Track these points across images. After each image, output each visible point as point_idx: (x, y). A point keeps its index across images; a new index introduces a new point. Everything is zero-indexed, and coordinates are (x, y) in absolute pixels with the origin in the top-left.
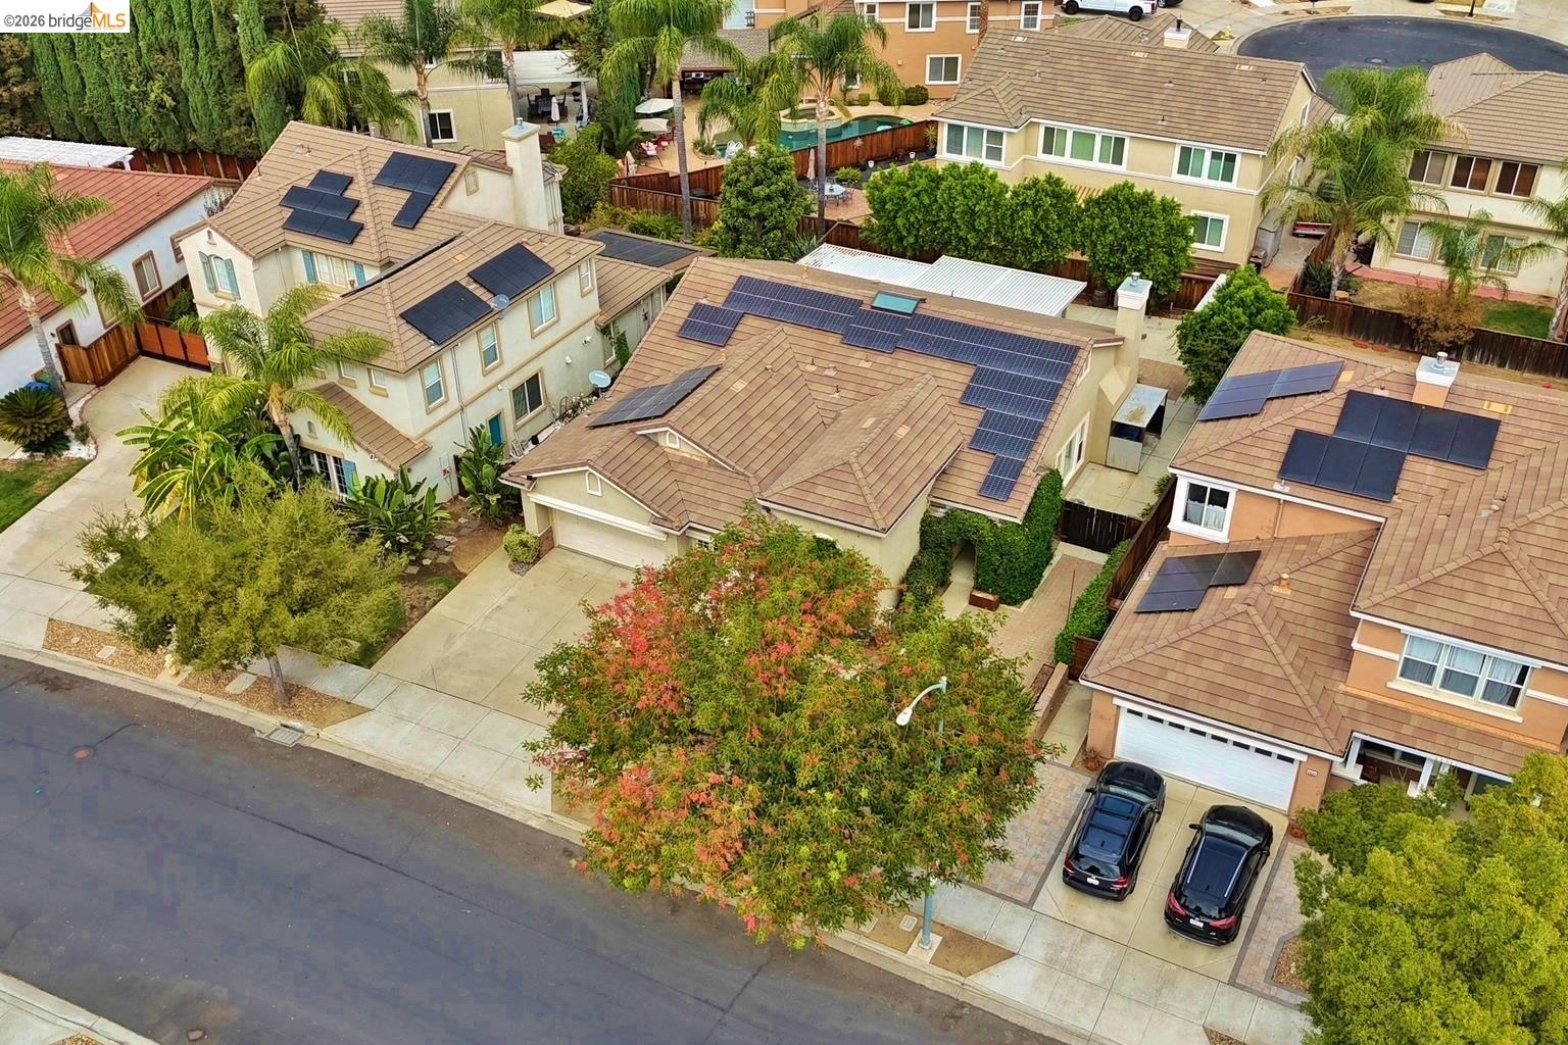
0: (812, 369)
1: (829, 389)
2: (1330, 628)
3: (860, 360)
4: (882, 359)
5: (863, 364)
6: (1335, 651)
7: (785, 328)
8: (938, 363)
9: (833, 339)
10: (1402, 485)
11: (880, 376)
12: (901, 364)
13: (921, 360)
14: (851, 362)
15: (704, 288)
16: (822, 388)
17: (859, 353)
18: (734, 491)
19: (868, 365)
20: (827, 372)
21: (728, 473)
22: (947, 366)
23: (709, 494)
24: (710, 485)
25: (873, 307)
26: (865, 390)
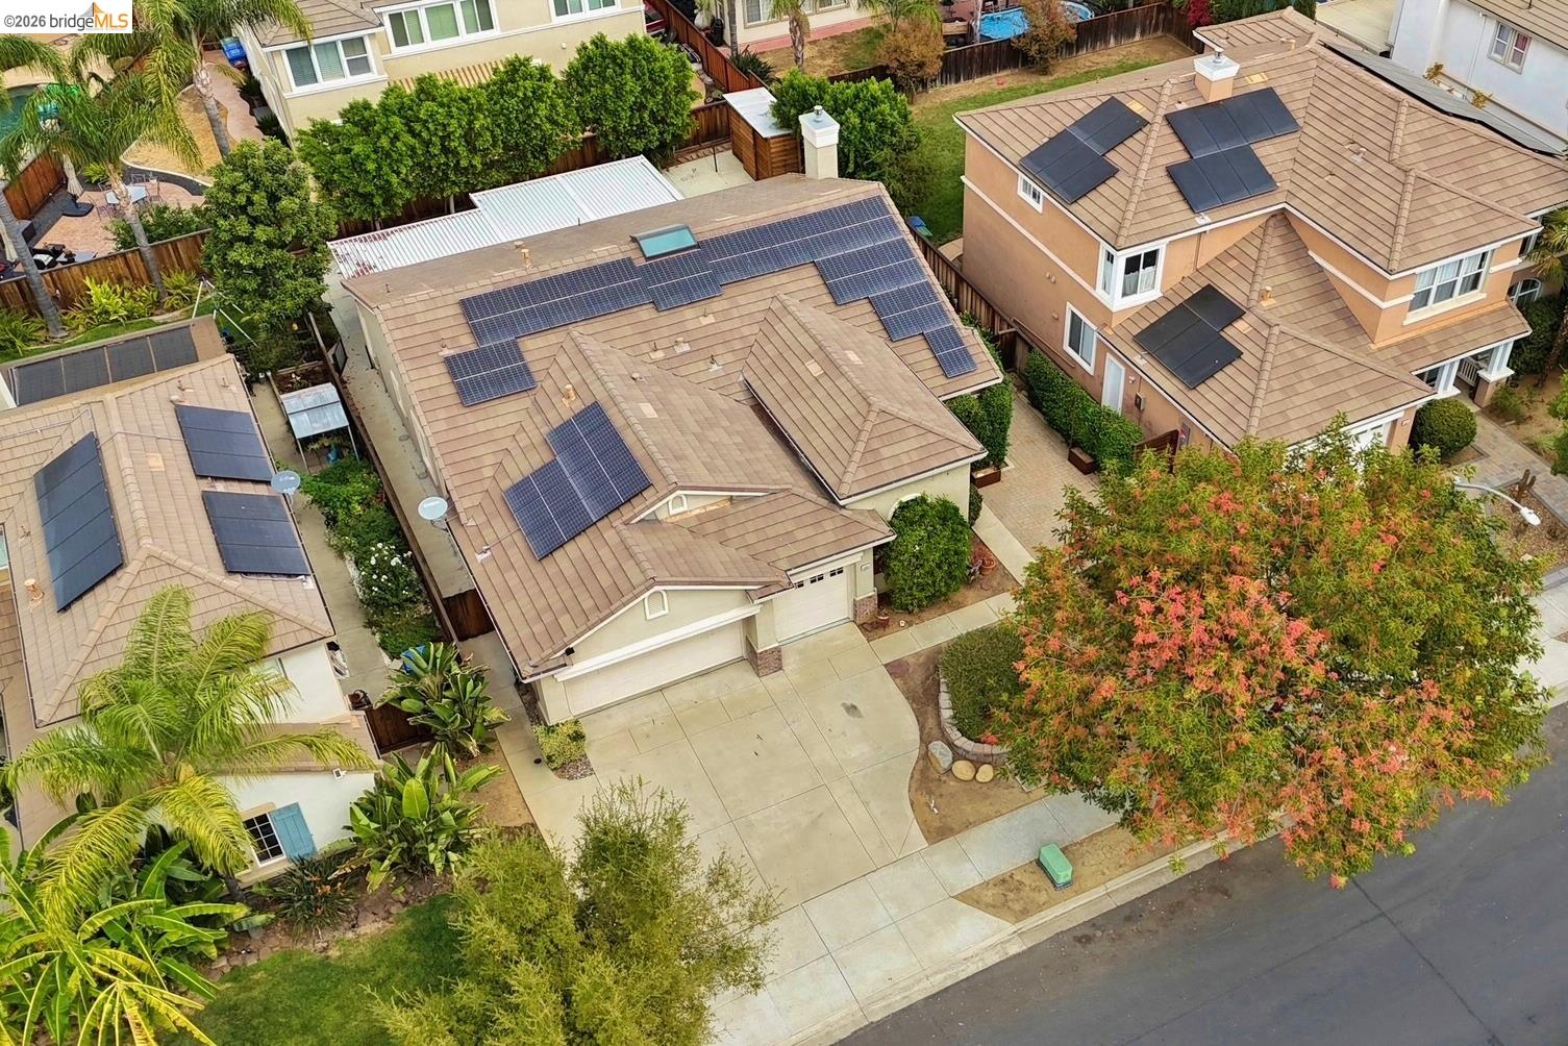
0: (659, 355)
1: (702, 366)
2: (1323, 309)
3: (697, 318)
4: (717, 305)
5: (705, 321)
6: (1343, 325)
7: (581, 329)
8: (775, 280)
9: (646, 313)
10: (1270, 170)
11: (737, 323)
12: (741, 300)
13: (753, 285)
14: (690, 325)
15: (428, 338)
16: (693, 368)
17: (689, 313)
18: (791, 513)
19: (711, 319)
20: (679, 350)
21: (764, 501)
22: (784, 278)
23: (771, 532)
24: (761, 523)
25: (648, 259)
26: (737, 345)
